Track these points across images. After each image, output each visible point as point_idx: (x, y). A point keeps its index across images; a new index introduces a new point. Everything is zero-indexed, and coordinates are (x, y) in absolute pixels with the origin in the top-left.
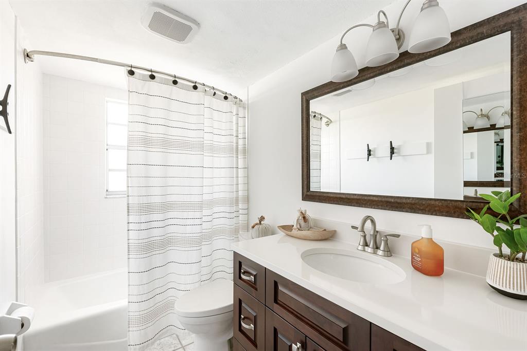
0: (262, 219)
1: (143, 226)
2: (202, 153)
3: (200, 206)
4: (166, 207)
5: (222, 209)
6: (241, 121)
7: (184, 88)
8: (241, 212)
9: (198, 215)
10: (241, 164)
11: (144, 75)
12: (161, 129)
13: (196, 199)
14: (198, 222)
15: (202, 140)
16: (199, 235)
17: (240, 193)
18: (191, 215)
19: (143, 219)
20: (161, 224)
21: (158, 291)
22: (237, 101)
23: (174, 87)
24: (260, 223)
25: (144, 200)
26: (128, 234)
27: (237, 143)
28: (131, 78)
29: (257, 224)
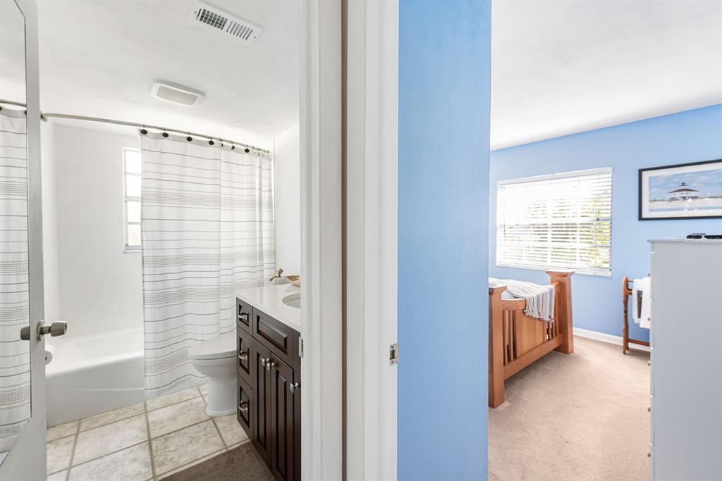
0: (281, 271)
1: (158, 278)
2: (218, 207)
3: (219, 259)
4: (181, 260)
5: (244, 263)
6: (265, 174)
7: (200, 143)
8: (265, 266)
9: (215, 268)
10: (266, 216)
11: (156, 134)
12: (175, 185)
13: (214, 252)
14: (216, 274)
15: (218, 194)
16: (216, 287)
17: (265, 248)
18: (208, 268)
19: (158, 270)
20: (176, 276)
21: (175, 340)
22: (261, 153)
23: (189, 144)
24: (279, 276)
25: (159, 253)
26: (143, 284)
27: (260, 196)
28: (144, 136)
29: (276, 277)
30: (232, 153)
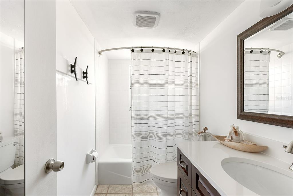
0: (206, 129)
1: (138, 125)
2: (167, 87)
3: (166, 117)
4: (148, 117)
5: (181, 120)
6: (194, 66)
7: (158, 52)
8: (193, 123)
9: (165, 122)
10: (194, 92)
11: (138, 50)
12: (146, 76)
13: (164, 113)
14: (164, 126)
15: (167, 80)
16: (165, 134)
17: (193, 111)
18: (161, 122)
19: (138, 122)
20: (146, 125)
21: (145, 159)
22: (192, 53)
23: (153, 53)
24: (205, 132)
25: (138, 113)
26: (132, 128)
27: (191, 80)
28: (133, 53)
29: (202, 132)
30: (175, 55)
